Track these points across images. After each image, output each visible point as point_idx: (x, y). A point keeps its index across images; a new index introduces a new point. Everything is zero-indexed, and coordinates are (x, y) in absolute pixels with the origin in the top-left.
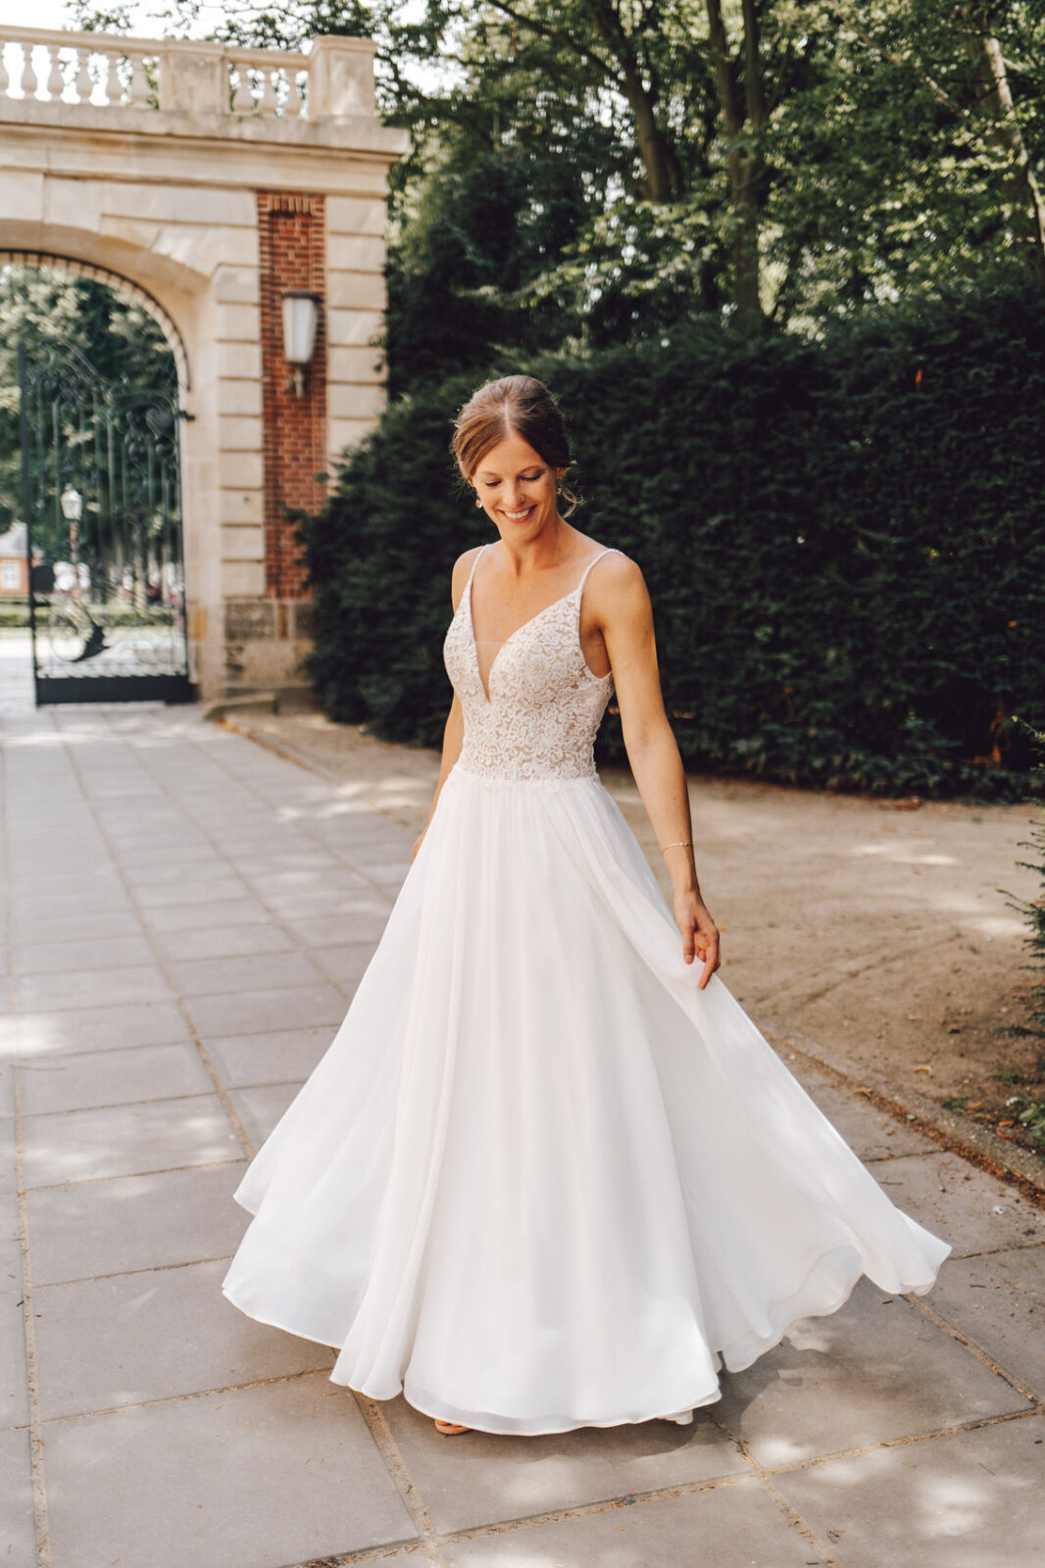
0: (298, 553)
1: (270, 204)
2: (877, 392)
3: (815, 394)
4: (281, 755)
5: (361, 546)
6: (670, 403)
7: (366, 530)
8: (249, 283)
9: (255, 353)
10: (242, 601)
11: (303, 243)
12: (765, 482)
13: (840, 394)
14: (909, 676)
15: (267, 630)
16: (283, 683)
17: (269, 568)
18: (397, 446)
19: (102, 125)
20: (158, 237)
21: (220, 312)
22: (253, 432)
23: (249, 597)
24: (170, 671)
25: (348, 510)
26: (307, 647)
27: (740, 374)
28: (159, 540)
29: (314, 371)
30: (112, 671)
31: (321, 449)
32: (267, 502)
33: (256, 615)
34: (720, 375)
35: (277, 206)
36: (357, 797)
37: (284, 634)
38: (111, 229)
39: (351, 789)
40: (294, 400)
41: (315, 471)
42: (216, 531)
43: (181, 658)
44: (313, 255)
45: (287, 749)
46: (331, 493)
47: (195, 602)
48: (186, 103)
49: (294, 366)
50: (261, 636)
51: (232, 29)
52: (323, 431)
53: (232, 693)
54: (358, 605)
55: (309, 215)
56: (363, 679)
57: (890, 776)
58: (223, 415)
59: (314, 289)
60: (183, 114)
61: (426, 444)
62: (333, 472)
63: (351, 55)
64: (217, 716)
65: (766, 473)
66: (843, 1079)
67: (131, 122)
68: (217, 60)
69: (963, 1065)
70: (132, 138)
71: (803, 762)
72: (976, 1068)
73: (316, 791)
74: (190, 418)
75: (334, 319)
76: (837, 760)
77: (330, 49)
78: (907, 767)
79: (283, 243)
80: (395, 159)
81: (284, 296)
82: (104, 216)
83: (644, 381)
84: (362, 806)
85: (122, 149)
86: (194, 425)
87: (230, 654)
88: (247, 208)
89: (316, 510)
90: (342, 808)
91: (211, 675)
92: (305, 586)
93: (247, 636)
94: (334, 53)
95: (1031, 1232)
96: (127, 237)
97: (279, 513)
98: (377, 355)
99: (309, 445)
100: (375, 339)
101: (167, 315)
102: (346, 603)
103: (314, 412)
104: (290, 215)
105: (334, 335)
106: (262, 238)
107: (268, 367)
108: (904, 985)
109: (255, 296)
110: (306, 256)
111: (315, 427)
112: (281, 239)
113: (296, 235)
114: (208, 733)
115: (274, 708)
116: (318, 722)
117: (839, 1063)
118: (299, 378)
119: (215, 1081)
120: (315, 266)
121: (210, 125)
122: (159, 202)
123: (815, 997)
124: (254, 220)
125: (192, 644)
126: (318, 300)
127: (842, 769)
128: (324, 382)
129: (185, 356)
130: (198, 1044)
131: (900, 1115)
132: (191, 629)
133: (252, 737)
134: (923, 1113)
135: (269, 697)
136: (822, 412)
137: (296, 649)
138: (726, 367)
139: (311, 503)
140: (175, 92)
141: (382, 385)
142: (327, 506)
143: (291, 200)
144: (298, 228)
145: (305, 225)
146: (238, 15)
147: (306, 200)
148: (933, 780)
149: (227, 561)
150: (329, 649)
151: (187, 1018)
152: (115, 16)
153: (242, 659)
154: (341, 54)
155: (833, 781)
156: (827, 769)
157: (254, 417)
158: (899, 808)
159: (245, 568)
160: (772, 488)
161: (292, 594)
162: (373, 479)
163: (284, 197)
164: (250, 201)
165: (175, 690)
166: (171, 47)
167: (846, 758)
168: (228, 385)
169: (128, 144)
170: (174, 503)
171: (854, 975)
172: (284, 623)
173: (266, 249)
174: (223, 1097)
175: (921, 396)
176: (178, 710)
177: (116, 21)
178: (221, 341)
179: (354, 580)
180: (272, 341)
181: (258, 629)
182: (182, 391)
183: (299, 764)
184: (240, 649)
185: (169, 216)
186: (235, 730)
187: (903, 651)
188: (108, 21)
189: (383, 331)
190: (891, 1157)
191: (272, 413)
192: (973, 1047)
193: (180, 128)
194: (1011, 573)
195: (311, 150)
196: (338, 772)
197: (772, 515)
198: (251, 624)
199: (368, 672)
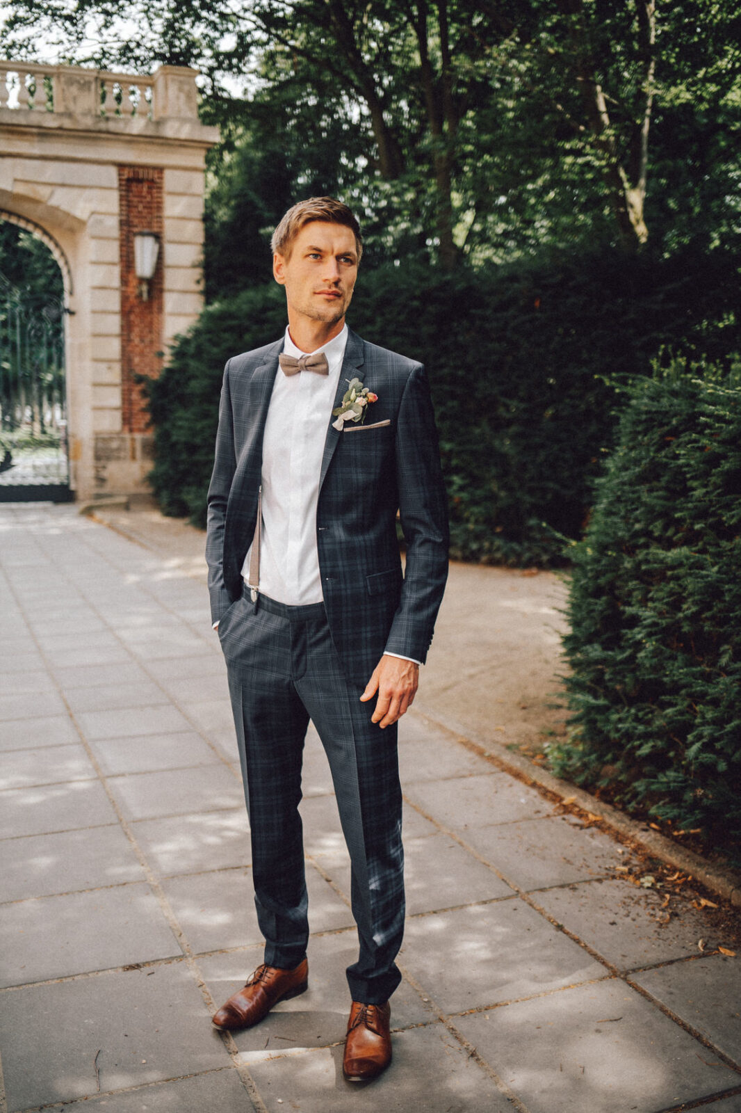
0: (143, 403)
1: (127, 174)
2: (512, 312)
3: (473, 311)
4: (130, 539)
5: (184, 400)
6: (383, 314)
7: (188, 391)
8: (112, 225)
9: (117, 271)
10: (106, 436)
11: (148, 199)
12: (442, 367)
13: (489, 312)
14: (531, 491)
15: (122, 454)
16: (133, 490)
17: (124, 414)
18: (209, 336)
19: (15, 121)
20: (52, 193)
21: (93, 244)
22: (114, 323)
23: (111, 433)
24: (57, 481)
25: (177, 376)
26: (149, 466)
27: (427, 297)
28: (50, 387)
29: (155, 283)
30: (17, 481)
31: (159, 334)
32: (123, 371)
33: (114, 445)
34: (414, 298)
35: (131, 175)
36: (179, 567)
37: (133, 458)
38: (20, 189)
39: (175, 562)
40: (141, 302)
41: (155, 349)
42: (89, 388)
43: (64, 471)
44: (155, 207)
45: (133, 535)
46: (167, 365)
47: (74, 436)
48: (72, 107)
49: (142, 280)
50: (118, 458)
51: (104, 53)
52: (161, 323)
53: (98, 496)
54: (183, 439)
55: (152, 181)
56: (186, 489)
57: (519, 555)
58: (94, 312)
59: (156, 230)
60: (69, 115)
61: (226, 336)
62: (167, 351)
63: (182, 78)
64: (88, 512)
65: (443, 360)
66: (453, 734)
67: (34, 119)
68: (92, 79)
69: (525, 727)
70: (35, 130)
71: (465, 547)
72: (532, 728)
73: (151, 564)
74: (72, 313)
75: (169, 249)
76: (486, 545)
77: (167, 74)
78: (529, 549)
79: (136, 200)
80: (210, 146)
81: (135, 234)
82: (16, 180)
83: (368, 300)
84: (180, 574)
85: (29, 137)
86: (75, 318)
87: (98, 471)
88: (111, 176)
89: (156, 376)
90: (167, 575)
91: (84, 484)
92: (148, 425)
93: (108, 458)
94: (170, 77)
95: (538, 812)
96: (31, 195)
97: (132, 378)
98: (198, 273)
99: (151, 332)
100: (197, 263)
101: (57, 245)
102: (174, 438)
103: (155, 309)
104: (140, 181)
105: (169, 259)
106: (121, 196)
107: (124, 281)
108: (500, 682)
109: (116, 233)
110: (151, 208)
111: (155, 320)
112: (135, 196)
113: (144, 194)
114: (83, 524)
115: (126, 507)
116: (156, 517)
117: (452, 726)
118: (145, 288)
119: (80, 735)
120: (156, 214)
121: (88, 122)
122: (52, 171)
123: (445, 689)
124: (116, 184)
125: (72, 463)
126: (158, 237)
127: (490, 551)
128: (161, 291)
129: (69, 272)
130: (71, 716)
131: (481, 753)
132: (71, 454)
133: (111, 527)
134: (494, 752)
135: (123, 499)
136: (478, 323)
137: (142, 467)
138: (417, 293)
139: (152, 370)
140: (64, 100)
141: (202, 293)
142: (163, 373)
143: (141, 171)
144: (145, 189)
145: (150, 188)
146: (108, 45)
147: (151, 171)
148: (545, 558)
149: (96, 409)
150: (164, 468)
151: (65, 701)
152: (25, 43)
153: (105, 474)
154: (176, 77)
155: (484, 558)
156: (480, 550)
157: (115, 313)
158: (524, 576)
159: (107, 414)
160: (446, 371)
161: (140, 430)
162: (193, 356)
163: (137, 169)
164: (113, 172)
165: (60, 494)
166: (62, 70)
167: (492, 544)
168: (97, 292)
169: (32, 134)
170: (60, 365)
171: (471, 677)
172: (134, 450)
173: (124, 203)
174: (85, 745)
175: (538, 315)
176: (62, 508)
177: (26, 47)
178: (94, 263)
179: (180, 423)
180: (127, 261)
181: (116, 454)
182: (66, 295)
183: (141, 545)
184: (104, 467)
185: (59, 181)
186: (100, 522)
187: (527, 476)
188: (21, 46)
189: (202, 257)
190: (471, 775)
191: (126, 312)
192: (532, 716)
193: (67, 123)
194: (593, 428)
195: (155, 140)
196: (164, 551)
197: (447, 388)
198: (112, 450)
199: (189, 484)
